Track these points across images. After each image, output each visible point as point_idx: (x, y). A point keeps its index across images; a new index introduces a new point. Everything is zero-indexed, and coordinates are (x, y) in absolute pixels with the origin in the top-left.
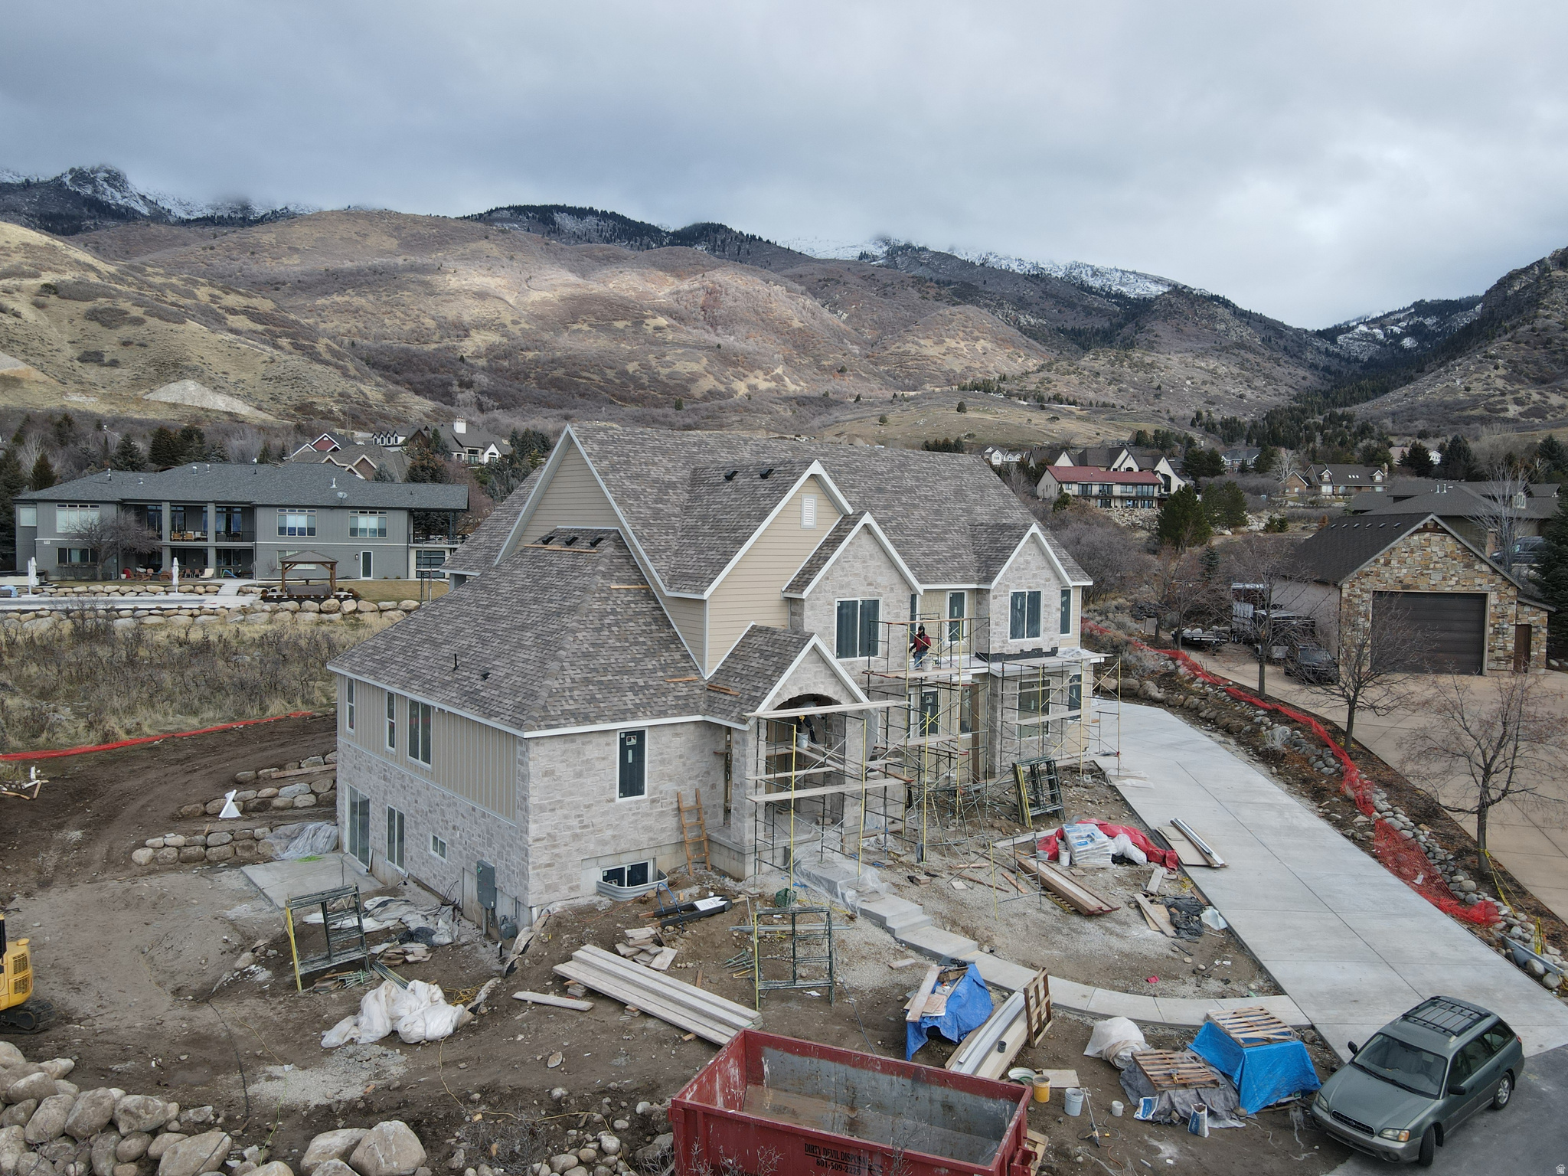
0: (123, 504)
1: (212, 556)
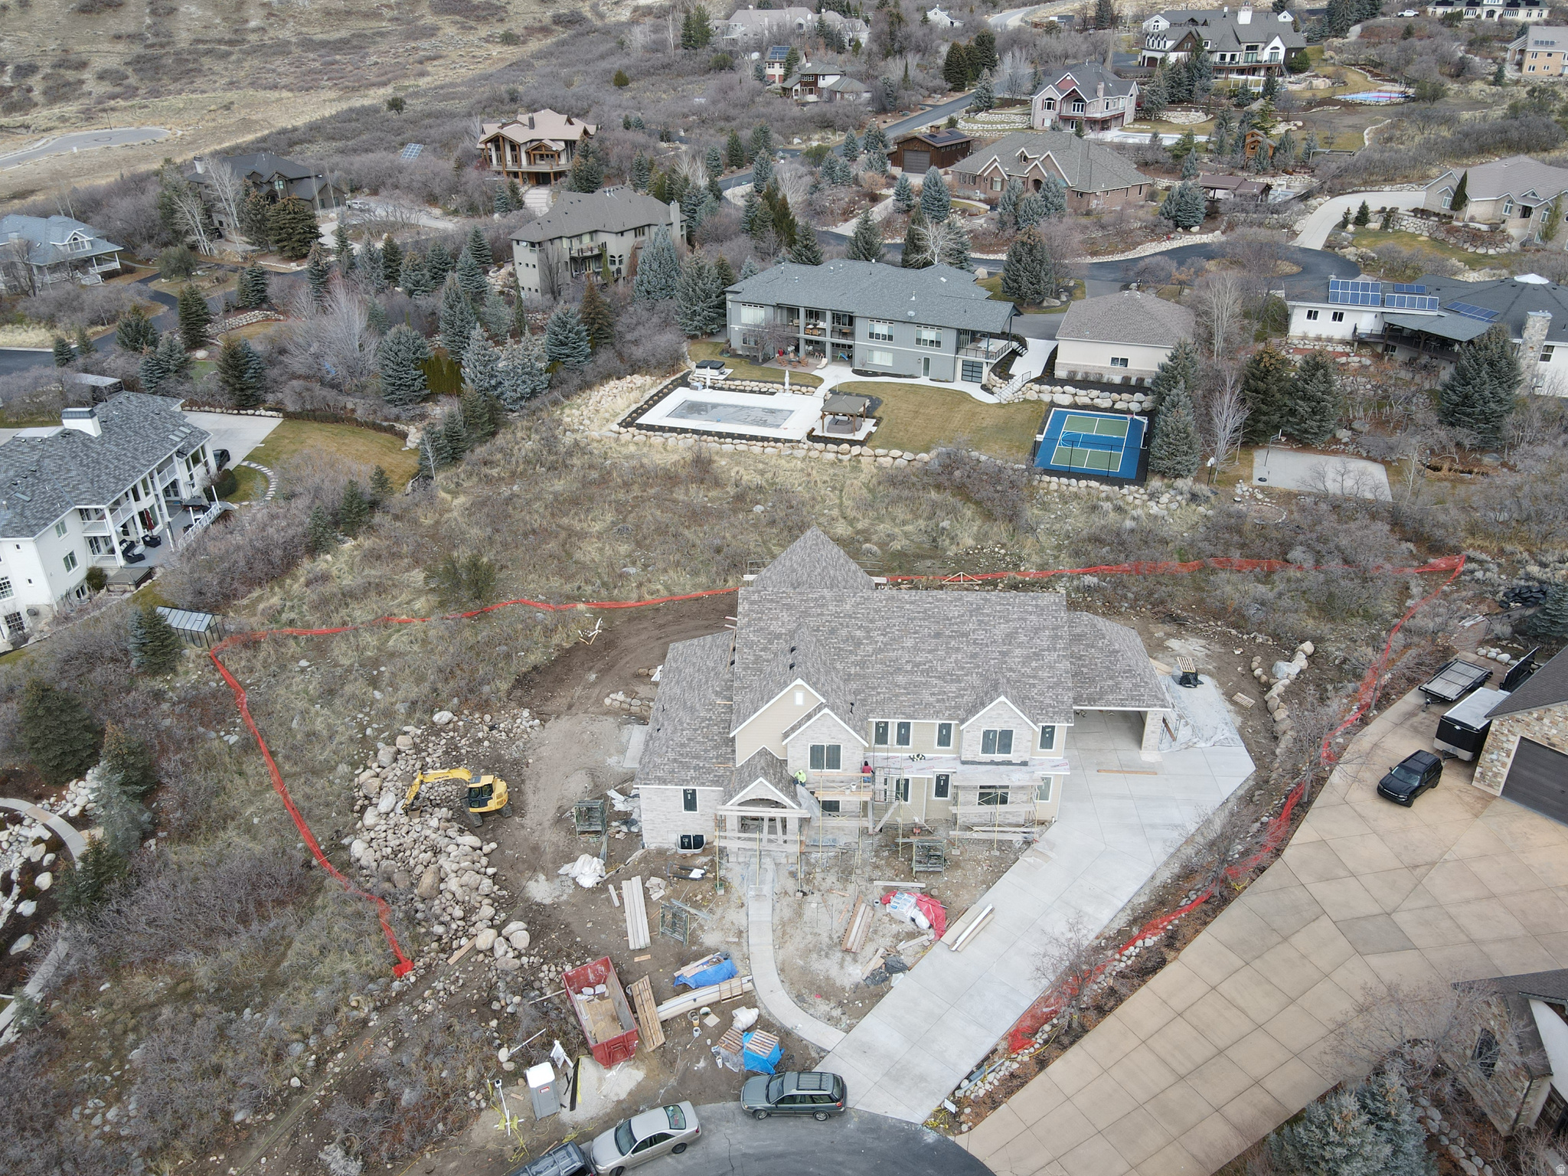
1: (828, 348)
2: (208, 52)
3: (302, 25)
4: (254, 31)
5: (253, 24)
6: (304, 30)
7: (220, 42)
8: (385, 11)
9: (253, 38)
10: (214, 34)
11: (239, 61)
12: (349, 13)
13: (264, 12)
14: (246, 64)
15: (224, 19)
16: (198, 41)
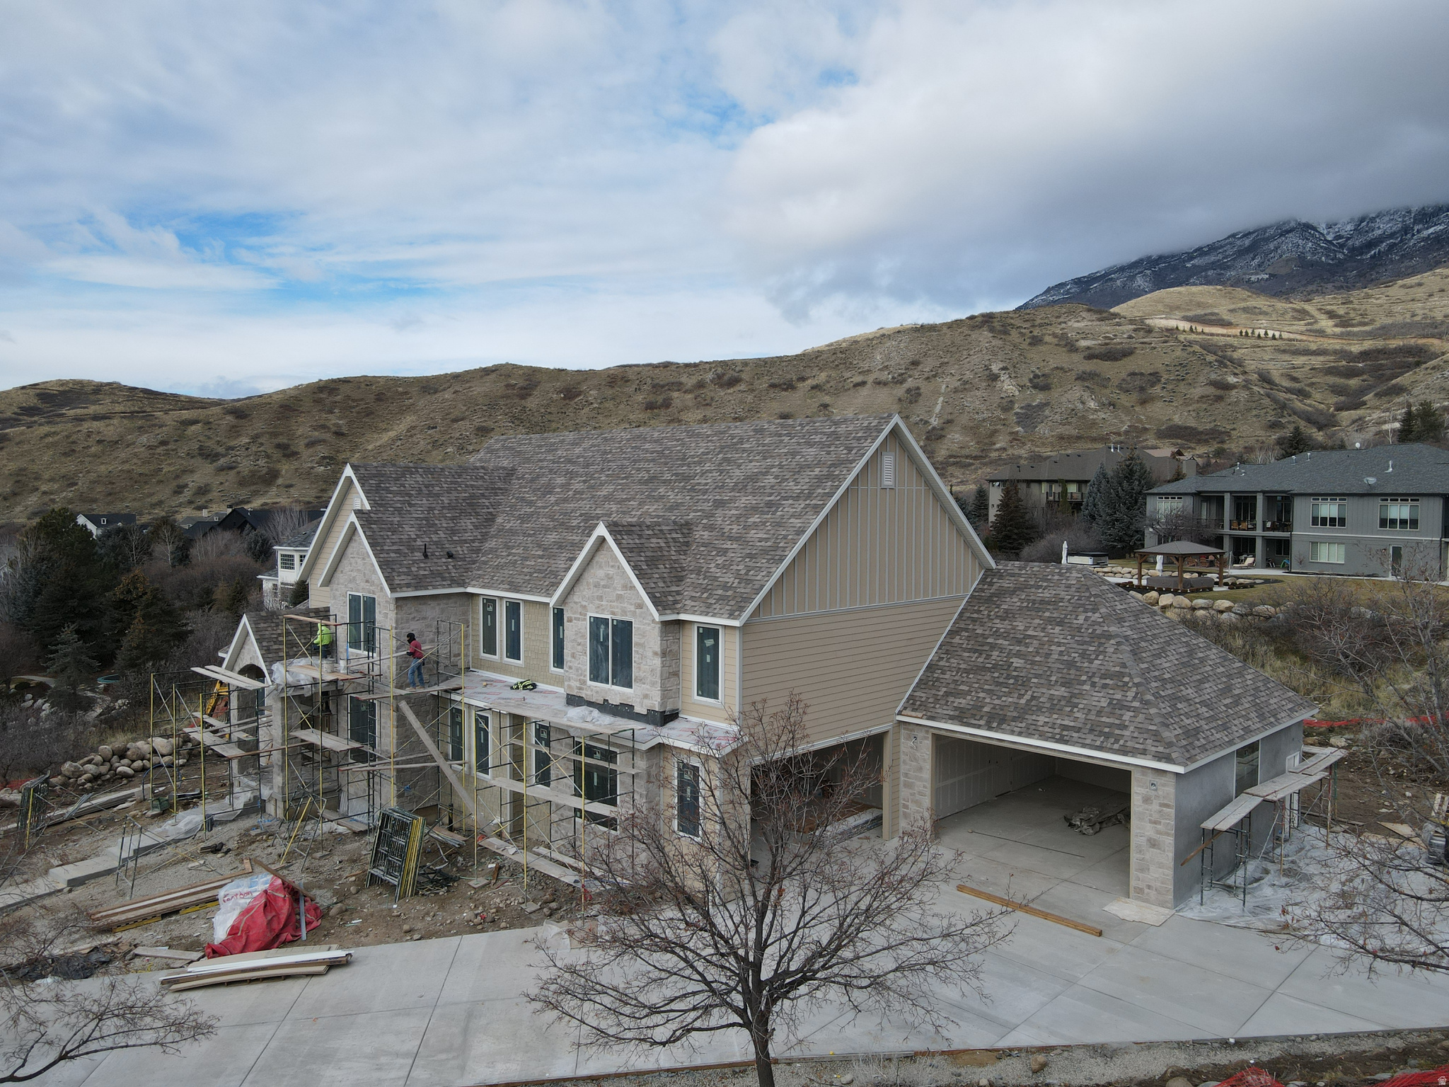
0: (1198, 494)
1: (1259, 544)
2: (954, 464)
3: (1037, 446)
4: (997, 450)
5: (998, 446)
6: (1037, 449)
7: (967, 457)
8: (1113, 437)
9: (994, 455)
10: (966, 452)
11: (976, 469)
12: (1079, 438)
13: (1008, 438)
14: (980, 472)
15: (978, 443)
16: (951, 456)
